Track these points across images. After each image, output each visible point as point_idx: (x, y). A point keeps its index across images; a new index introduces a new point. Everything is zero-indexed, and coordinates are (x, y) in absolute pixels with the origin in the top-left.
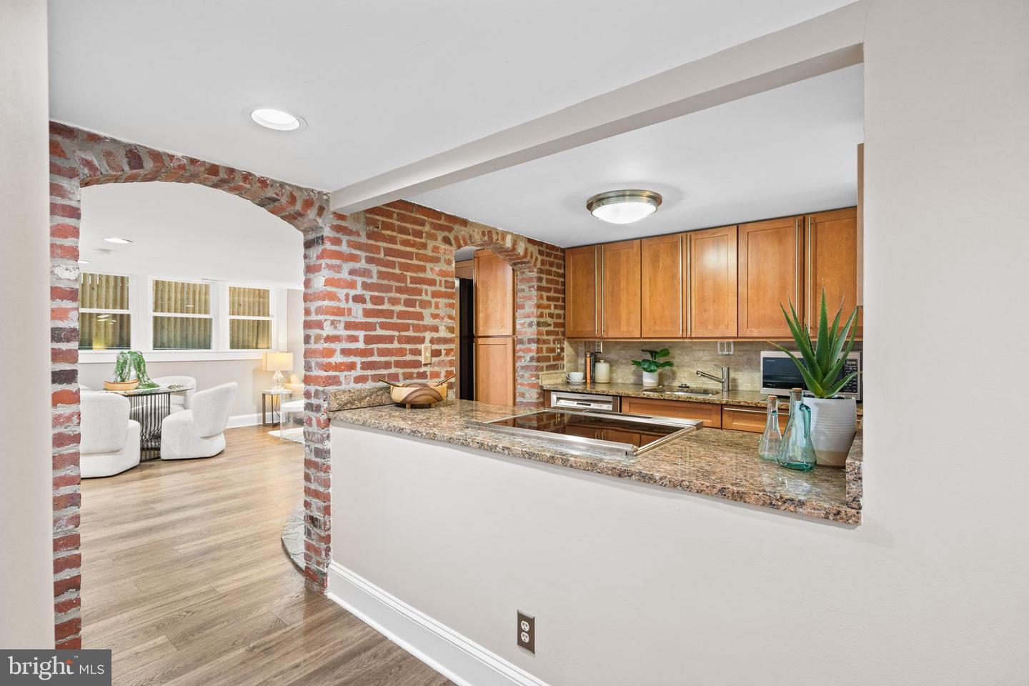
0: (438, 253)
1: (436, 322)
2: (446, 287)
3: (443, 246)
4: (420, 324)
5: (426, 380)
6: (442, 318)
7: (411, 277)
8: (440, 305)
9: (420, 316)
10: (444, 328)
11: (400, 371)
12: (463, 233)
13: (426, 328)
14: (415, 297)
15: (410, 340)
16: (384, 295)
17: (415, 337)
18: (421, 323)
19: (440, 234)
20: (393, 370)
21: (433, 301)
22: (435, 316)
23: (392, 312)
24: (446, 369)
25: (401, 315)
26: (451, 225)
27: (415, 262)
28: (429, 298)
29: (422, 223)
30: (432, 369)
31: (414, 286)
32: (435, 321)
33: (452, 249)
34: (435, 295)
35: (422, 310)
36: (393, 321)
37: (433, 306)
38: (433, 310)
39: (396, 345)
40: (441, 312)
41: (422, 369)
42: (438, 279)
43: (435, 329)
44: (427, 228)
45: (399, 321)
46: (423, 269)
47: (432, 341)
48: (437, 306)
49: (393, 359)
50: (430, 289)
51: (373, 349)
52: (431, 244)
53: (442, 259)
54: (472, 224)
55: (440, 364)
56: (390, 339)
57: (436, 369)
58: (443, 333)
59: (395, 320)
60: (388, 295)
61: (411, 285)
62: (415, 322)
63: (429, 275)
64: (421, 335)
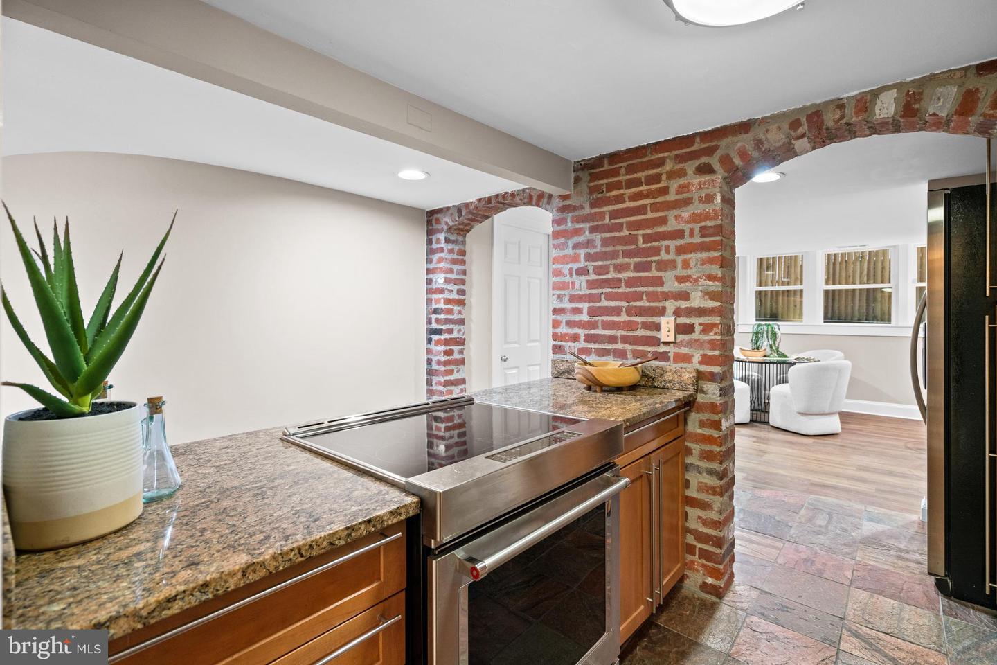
0: (688, 191)
1: (685, 286)
2: (702, 236)
3: (696, 180)
4: (657, 292)
5: (668, 364)
6: (696, 281)
7: (644, 236)
8: (692, 264)
9: (659, 282)
10: (700, 294)
11: (629, 347)
12: (739, 145)
13: (666, 296)
14: (649, 259)
15: (642, 312)
16: (609, 263)
17: (650, 308)
18: (659, 289)
19: (691, 167)
20: (620, 346)
21: (679, 260)
22: (681, 279)
23: (620, 280)
24: (702, 352)
25: (630, 283)
26: (713, 144)
27: (650, 215)
28: (671, 257)
29: (661, 163)
30: (677, 350)
31: (649, 245)
32: (683, 285)
33: (713, 177)
34: (681, 250)
35: (661, 274)
36: (620, 290)
37: (679, 266)
38: (680, 271)
39: (623, 317)
40: (693, 273)
41: (662, 349)
42: (687, 228)
43: (685, 296)
44: (669, 166)
45: (628, 290)
46: (663, 221)
47: (677, 313)
48: (686, 265)
49: (619, 333)
50: (673, 244)
51: (597, 322)
52: (674, 185)
53: (696, 198)
54: (764, 121)
55: (690, 344)
56: (617, 311)
57: (684, 350)
58: (697, 301)
59: (623, 289)
60: (614, 261)
61: (644, 246)
62: (651, 289)
63: (672, 225)
64: (660, 305)
